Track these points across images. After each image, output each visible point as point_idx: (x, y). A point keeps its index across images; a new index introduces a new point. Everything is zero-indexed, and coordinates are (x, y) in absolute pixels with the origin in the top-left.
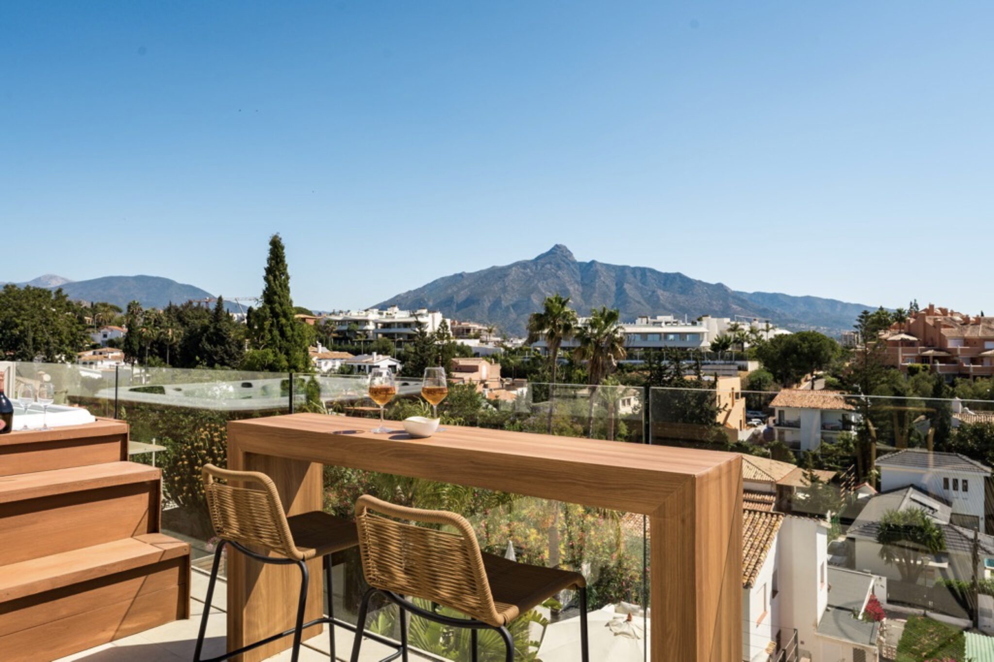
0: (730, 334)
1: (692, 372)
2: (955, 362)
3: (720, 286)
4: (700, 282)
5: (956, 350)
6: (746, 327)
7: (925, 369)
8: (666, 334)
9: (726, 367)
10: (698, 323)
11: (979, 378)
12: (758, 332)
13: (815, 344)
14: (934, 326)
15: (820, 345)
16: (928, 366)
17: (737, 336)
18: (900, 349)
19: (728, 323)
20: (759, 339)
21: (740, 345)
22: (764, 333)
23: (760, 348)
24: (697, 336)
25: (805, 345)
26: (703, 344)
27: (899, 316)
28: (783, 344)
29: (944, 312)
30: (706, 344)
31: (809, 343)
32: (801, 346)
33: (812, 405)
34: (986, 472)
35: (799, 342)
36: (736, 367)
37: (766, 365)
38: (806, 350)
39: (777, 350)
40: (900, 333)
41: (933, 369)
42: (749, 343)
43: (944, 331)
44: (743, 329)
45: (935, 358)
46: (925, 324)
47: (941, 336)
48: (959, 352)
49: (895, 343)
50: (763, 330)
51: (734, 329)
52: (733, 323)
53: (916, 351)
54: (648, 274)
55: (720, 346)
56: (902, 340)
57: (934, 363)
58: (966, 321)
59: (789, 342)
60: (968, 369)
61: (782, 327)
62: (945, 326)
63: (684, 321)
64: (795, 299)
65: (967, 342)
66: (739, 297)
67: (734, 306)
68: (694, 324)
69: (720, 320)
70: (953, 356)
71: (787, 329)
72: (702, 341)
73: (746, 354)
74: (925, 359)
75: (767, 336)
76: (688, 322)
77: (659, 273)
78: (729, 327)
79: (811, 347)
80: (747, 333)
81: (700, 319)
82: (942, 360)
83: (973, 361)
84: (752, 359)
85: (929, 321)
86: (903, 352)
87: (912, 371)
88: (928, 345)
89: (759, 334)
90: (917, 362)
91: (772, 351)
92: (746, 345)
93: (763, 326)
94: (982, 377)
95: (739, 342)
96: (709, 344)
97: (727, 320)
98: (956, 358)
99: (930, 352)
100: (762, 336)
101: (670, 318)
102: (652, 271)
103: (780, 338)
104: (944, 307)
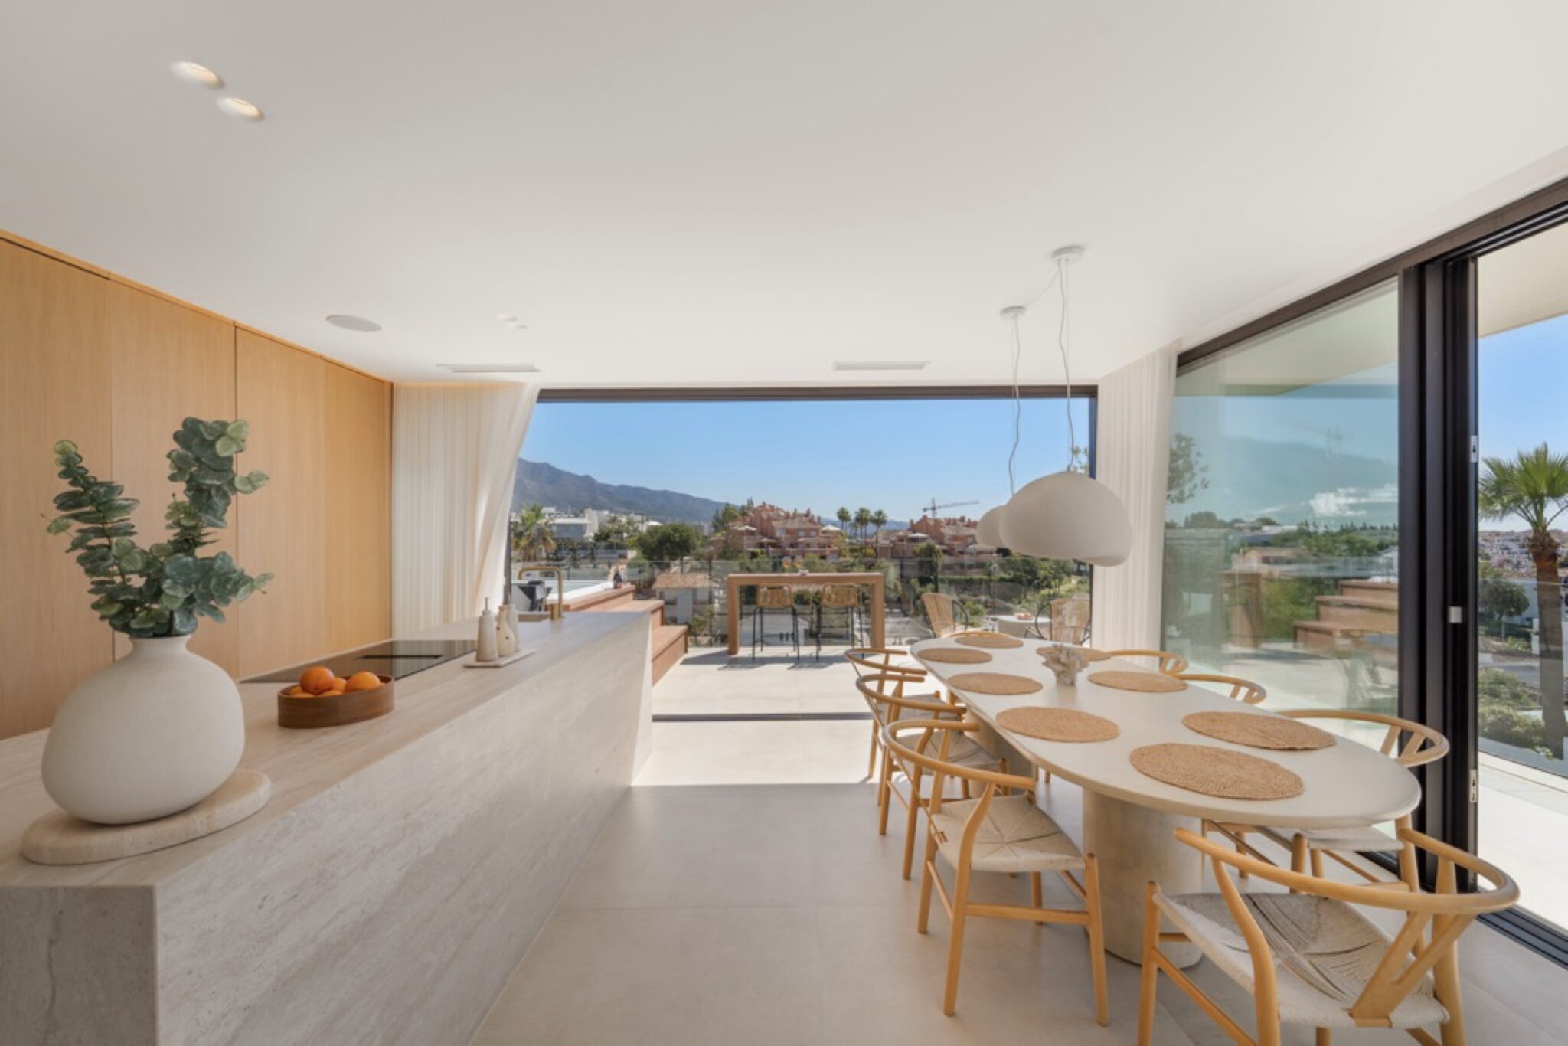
0: (610, 526)
2: (780, 547)
5: (781, 537)
6: (624, 519)
7: (762, 553)
9: (608, 555)
10: (581, 515)
12: (635, 523)
13: (685, 534)
14: (768, 520)
15: (688, 536)
16: (764, 550)
17: (616, 527)
18: (745, 538)
19: (608, 515)
20: (636, 530)
21: (620, 535)
22: (640, 525)
23: (640, 539)
24: (581, 528)
25: (677, 535)
26: (586, 535)
27: (743, 512)
28: (659, 534)
29: (772, 508)
30: (589, 535)
31: (680, 533)
32: (673, 536)
33: (684, 586)
34: (805, 625)
35: (672, 532)
36: (616, 555)
37: (644, 552)
38: (678, 540)
39: (654, 540)
40: (745, 525)
41: (767, 552)
42: (628, 533)
43: (774, 524)
44: (620, 521)
45: (769, 544)
46: (762, 519)
47: (772, 527)
48: (783, 539)
49: (742, 533)
50: (638, 522)
51: (613, 520)
52: (613, 515)
53: (756, 539)
55: (602, 537)
56: (747, 531)
57: (768, 548)
58: (787, 516)
59: (664, 533)
61: (654, 519)
62: (775, 520)
63: (566, 513)
64: (655, 493)
65: (788, 532)
66: (606, 490)
68: (577, 516)
69: (600, 512)
70: (779, 542)
71: (658, 521)
72: (584, 533)
73: (626, 543)
74: (761, 545)
75: (643, 528)
76: (572, 513)
78: (608, 518)
79: (681, 536)
80: (626, 525)
81: (582, 512)
82: (774, 545)
83: (792, 546)
84: (632, 547)
85: (764, 515)
86: (747, 539)
87: (754, 555)
88: (763, 534)
89: (635, 526)
90: (756, 547)
91: (650, 540)
92: (625, 535)
93: (639, 518)
95: (619, 532)
96: (592, 535)
97: (606, 512)
98: (781, 544)
99: (765, 540)
100: (638, 527)
103: (655, 529)
104: (772, 504)
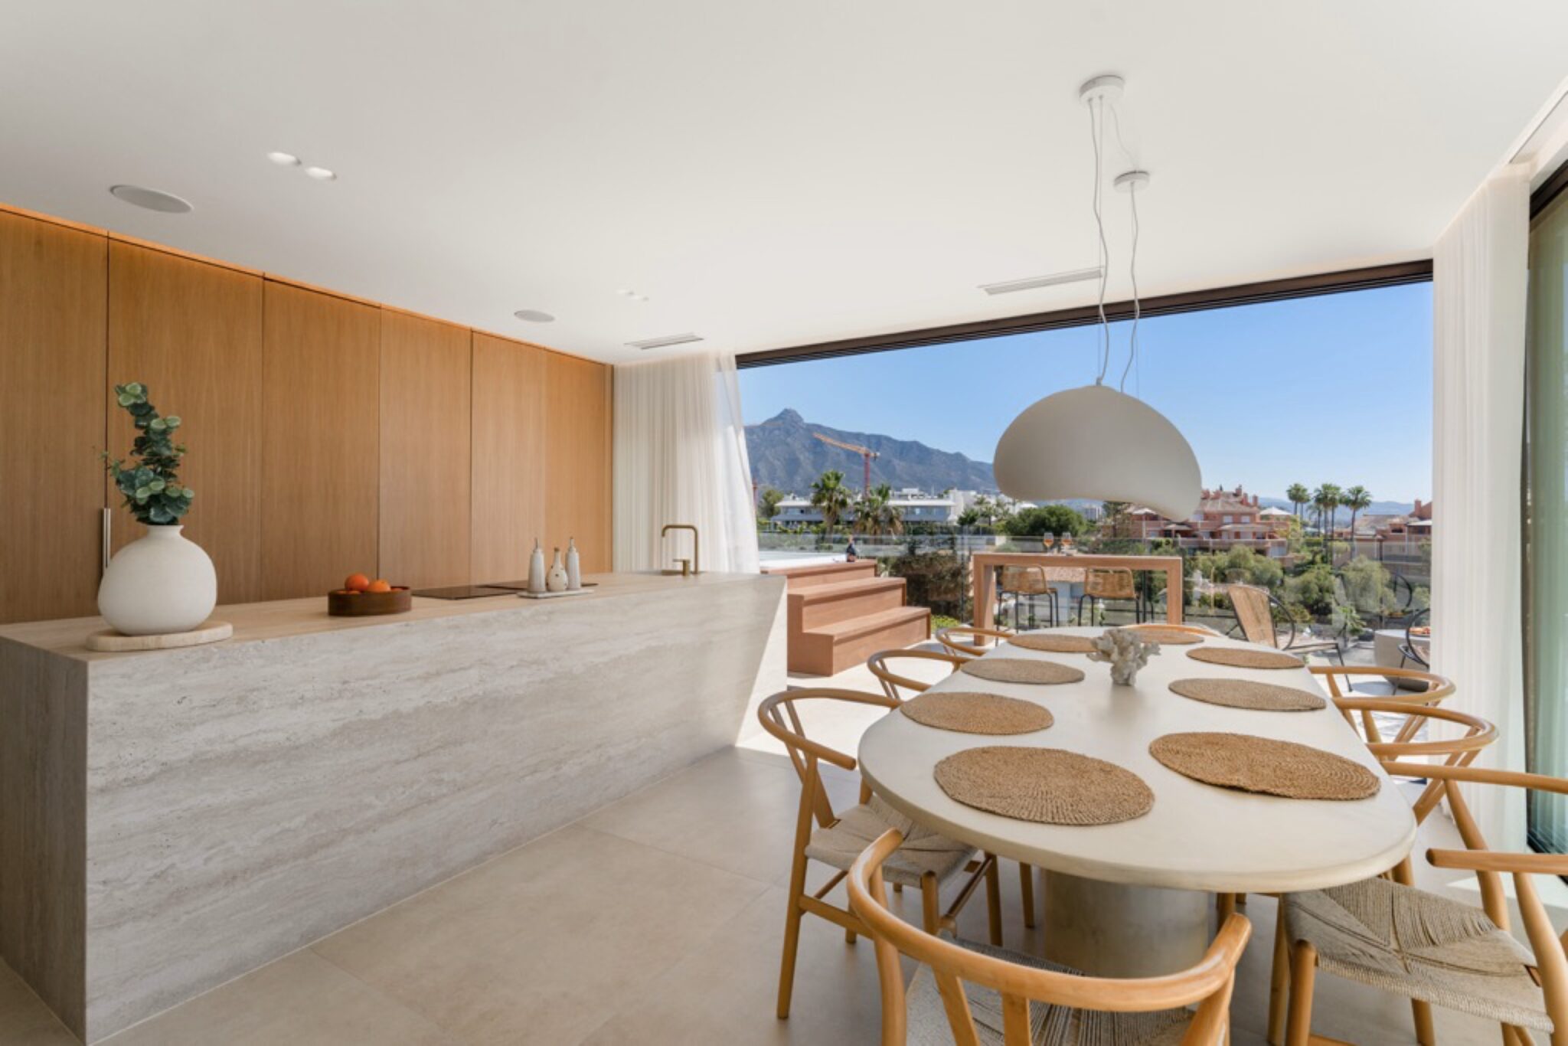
0: (977, 508)
1: (947, 546)
2: (1194, 536)
3: (958, 457)
4: (939, 452)
5: (1196, 524)
6: (993, 501)
7: (1168, 543)
8: (913, 507)
9: (973, 541)
10: (945, 496)
11: (1217, 552)
12: (1005, 505)
13: (1063, 518)
15: (1068, 519)
16: (1171, 540)
17: (984, 510)
18: (1144, 523)
19: (975, 496)
20: (1006, 513)
21: (987, 519)
22: (1011, 507)
23: (1009, 523)
24: (944, 510)
25: (1054, 519)
26: (950, 518)
28: (1031, 518)
30: (953, 518)
31: (1057, 516)
33: (1062, 579)
35: (1047, 516)
36: (981, 541)
38: (1054, 525)
39: (1026, 524)
40: (1145, 506)
41: (1175, 544)
42: (996, 516)
44: (988, 503)
45: (1177, 532)
48: (1199, 526)
49: (1140, 517)
50: (1009, 503)
51: (980, 502)
52: (980, 496)
53: (1159, 526)
54: (884, 442)
55: (967, 520)
56: (1147, 514)
57: (1176, 536)
58: (1207, 496)
59: (1038, 517)
60: (1207, 543)
61: (1027, 500)
63: (930, 494)
65: (1207, 516)
67: (973, 477)
68: (940, 497)
69: (966, 493)
70: (1193, 531)
71: (1033, 502)
72: (948, 515)
73: (993, 527)
74: (1166, 534)
75: (1014, 510)
76: (935, 495)
77: (895, 442)
78: (976, 500)
79: (1059, 520)
80: (995, 507)
81: (946, 493)
82: (1185, 534)
83: (1213, 535)
84: (1000, 532)
86: (1147, 525)
89: (1006, 508)
90: (1160, 535)
91: (1020, 525)
92: (993, 519)
94: (1221, 550)
95: (986, 516)
96: (956, 518)
97: (973, 493)
98: (1196, 532)
100: (1008, 509)
101: (915, 491)
102: (888, 439)
103: (1028, 512)
